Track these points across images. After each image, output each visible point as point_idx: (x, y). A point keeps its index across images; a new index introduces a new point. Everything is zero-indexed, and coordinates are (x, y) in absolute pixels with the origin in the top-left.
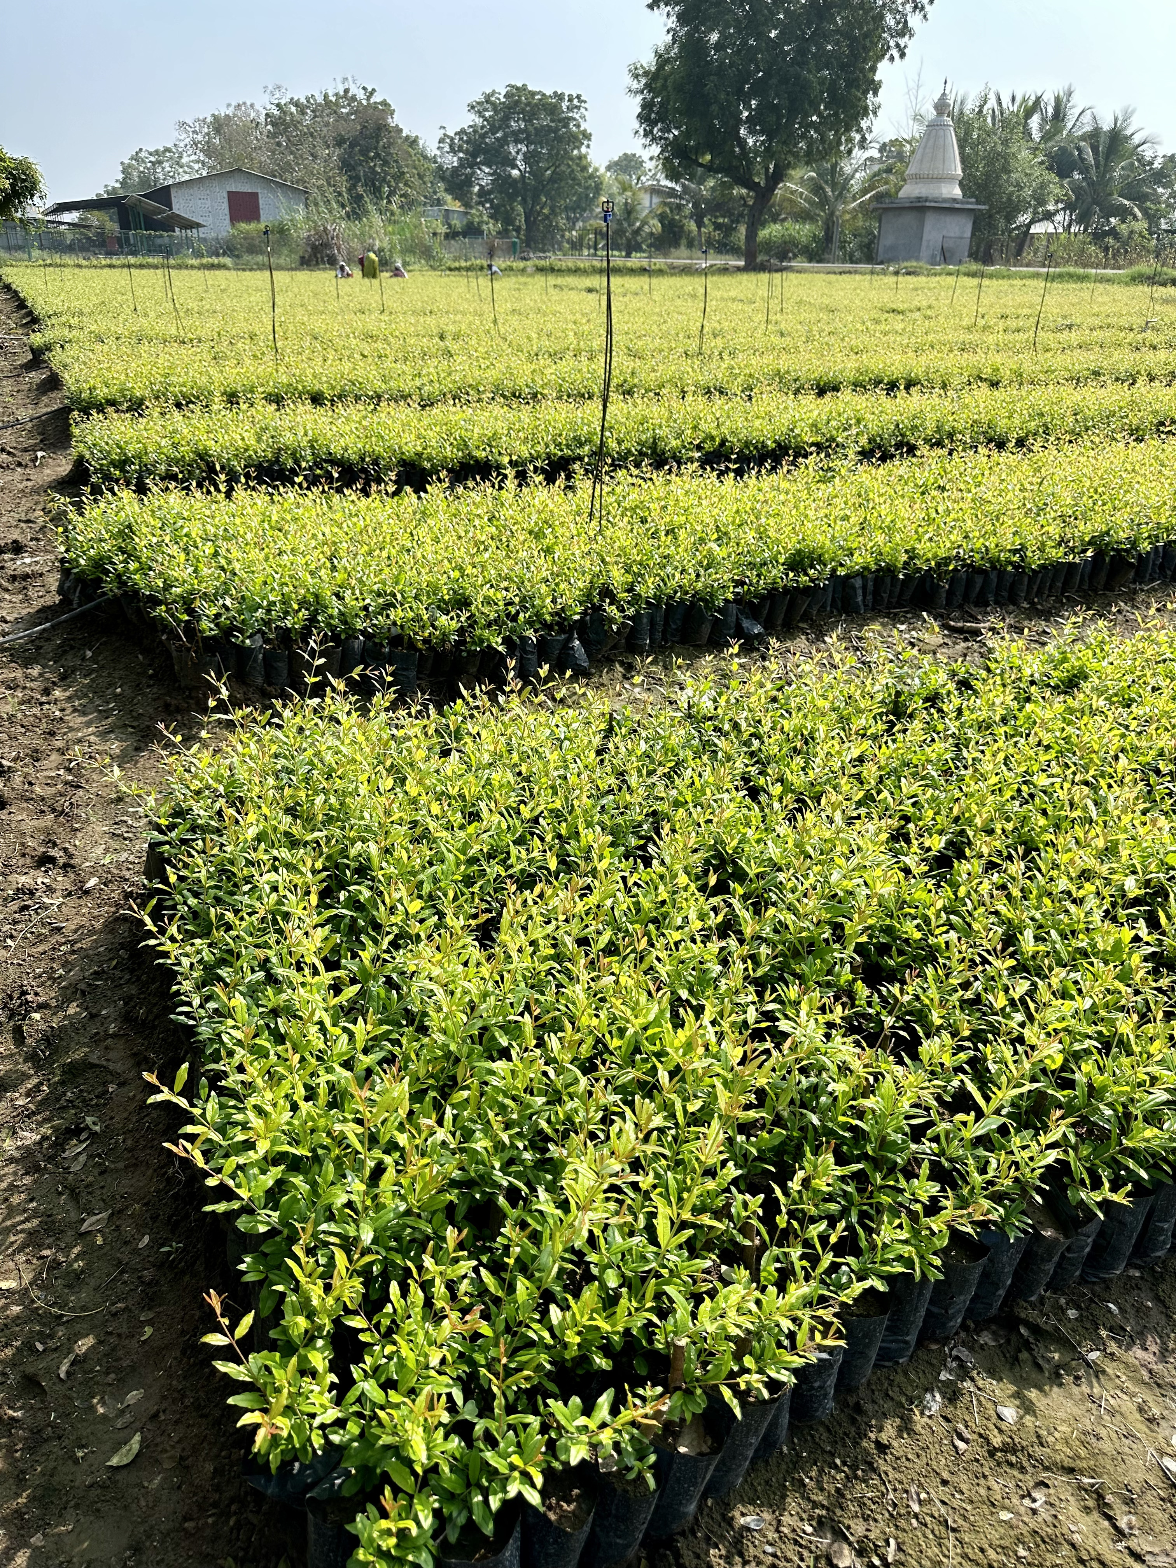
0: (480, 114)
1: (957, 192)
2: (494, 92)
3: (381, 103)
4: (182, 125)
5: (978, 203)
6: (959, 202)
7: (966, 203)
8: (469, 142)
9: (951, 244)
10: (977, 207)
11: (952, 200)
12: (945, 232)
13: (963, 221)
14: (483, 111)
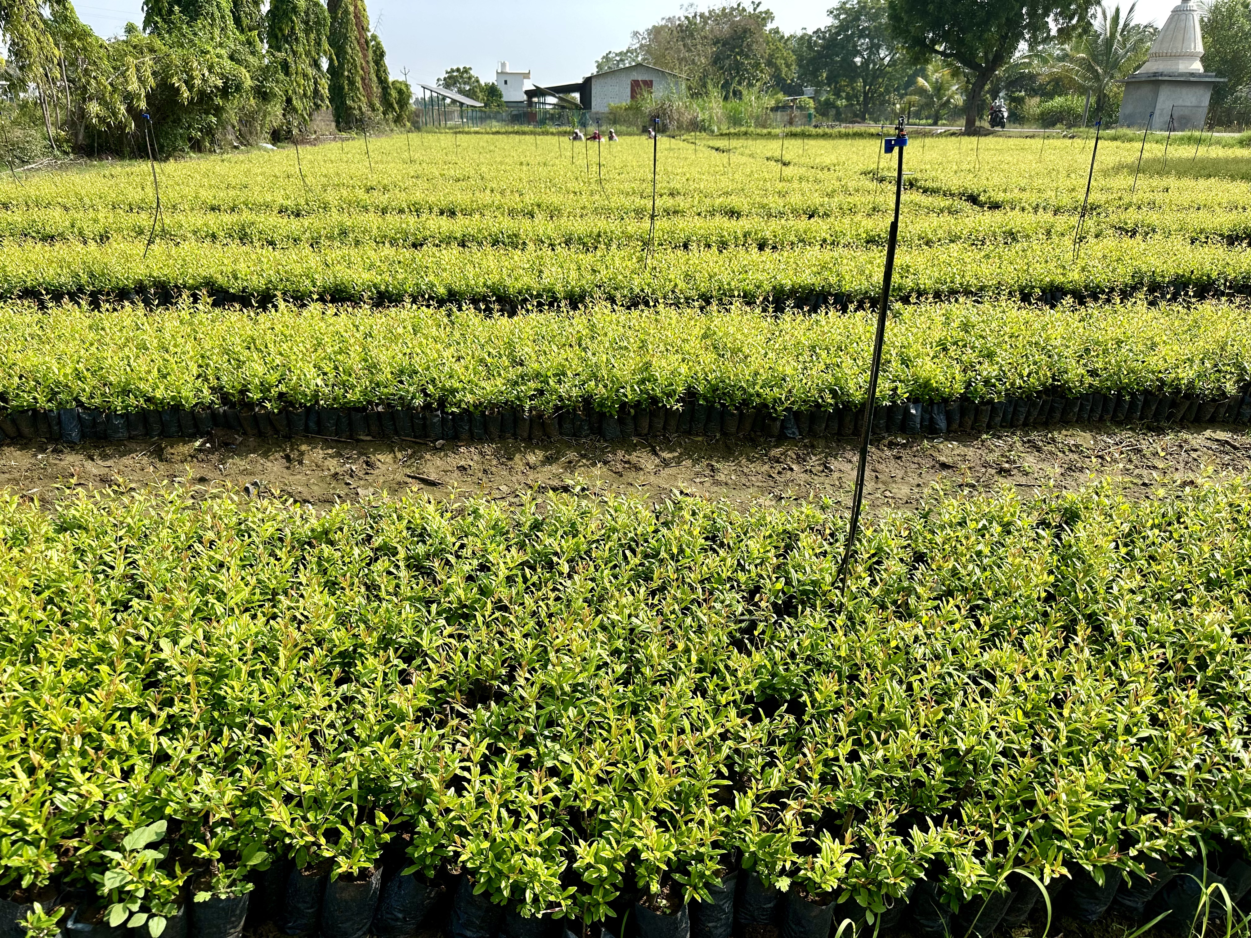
0: (837, 17)
1: (1197, 66)
3: (765, 12)
4: (636, 34)
5: (1216, 76)
6: (1200, 75)
7: (1206, 76)
8: (824, 38)
9: (1186, 112)
10: (1218, 80)
11: (1192, 74)
12: (1180, 102)
13: (1202, 92)
14: (839, 15)
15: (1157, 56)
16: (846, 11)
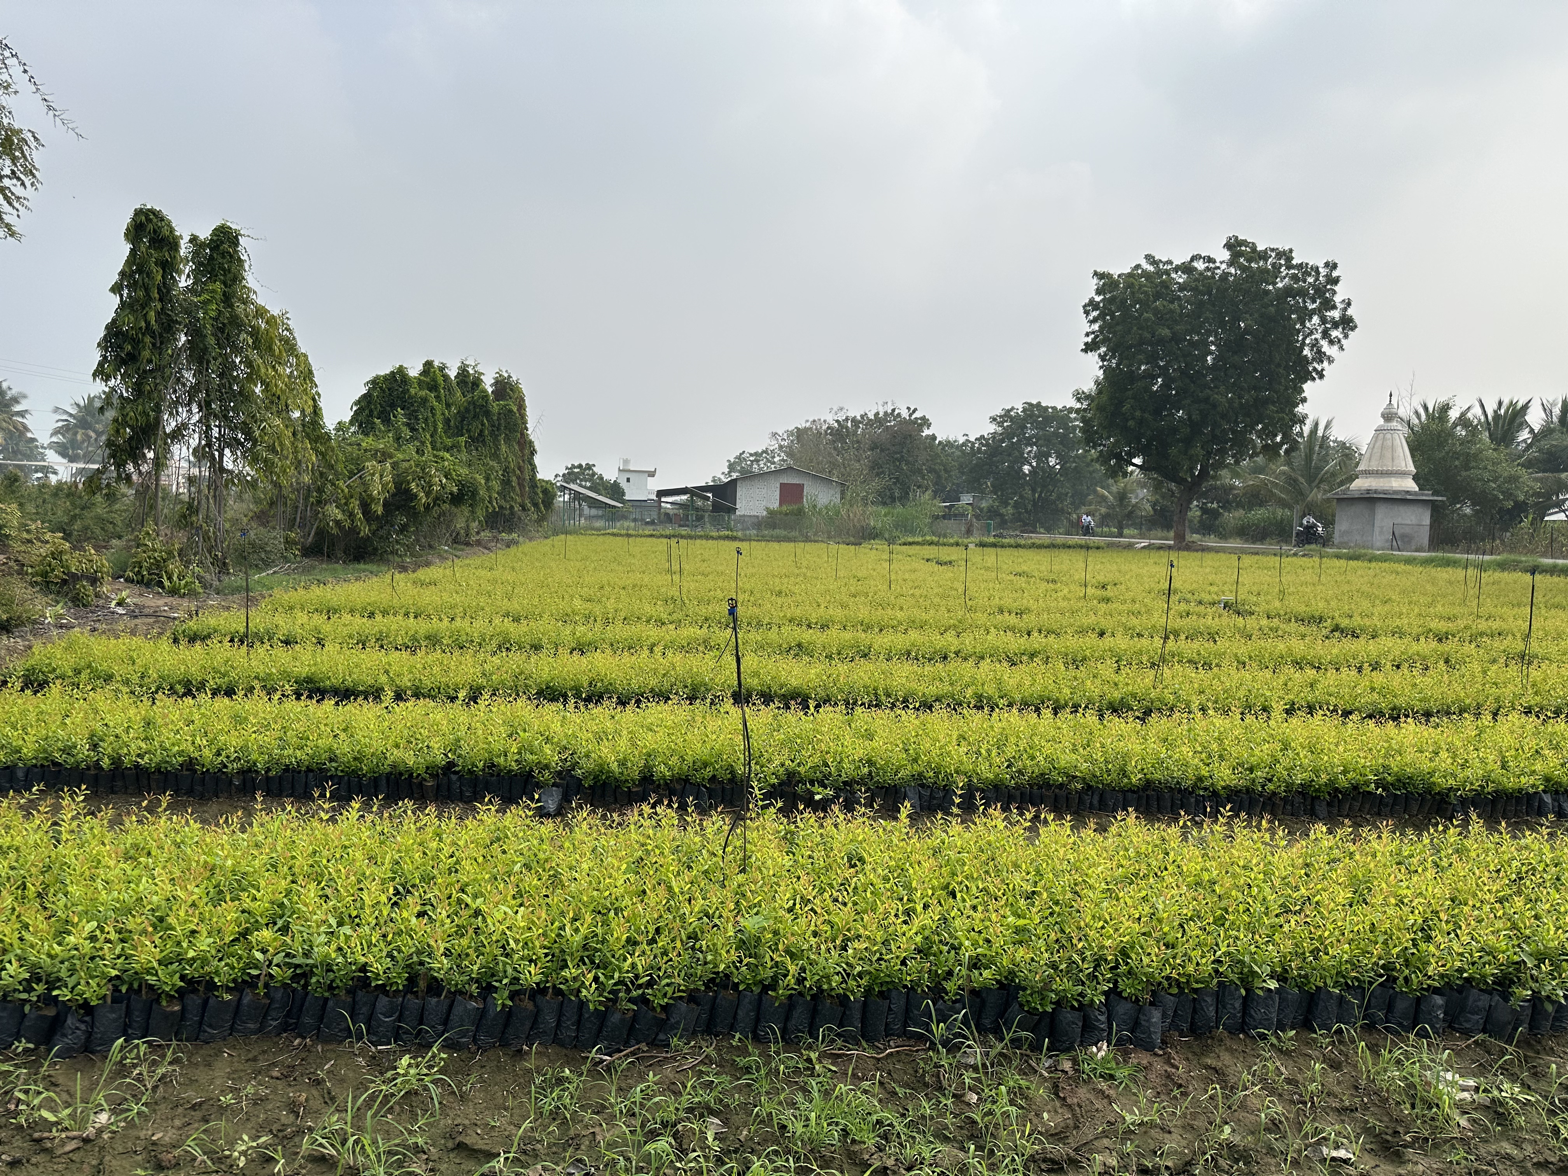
0: (1000, 424)
1: (1410, 485)
2: (1013, 409)
3: (921, 418)
4: (774, 435)
5: (1433, 495)
6: (1415, 493)
7: (1423, 495)
8: (987, 445)
9: (1407, 530)
10: (1436, 498)
11: (1408, 492)
12: (1399, 520)
13: (1420, 510)
14: (1003, 422)
15: (1368, 473)
16: (1012, 419)
